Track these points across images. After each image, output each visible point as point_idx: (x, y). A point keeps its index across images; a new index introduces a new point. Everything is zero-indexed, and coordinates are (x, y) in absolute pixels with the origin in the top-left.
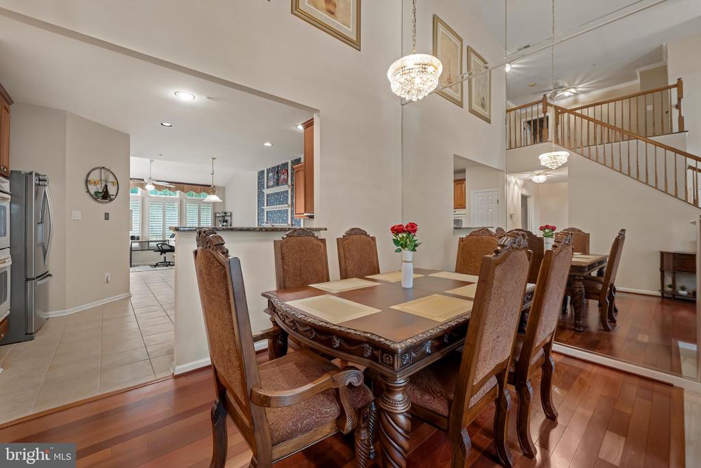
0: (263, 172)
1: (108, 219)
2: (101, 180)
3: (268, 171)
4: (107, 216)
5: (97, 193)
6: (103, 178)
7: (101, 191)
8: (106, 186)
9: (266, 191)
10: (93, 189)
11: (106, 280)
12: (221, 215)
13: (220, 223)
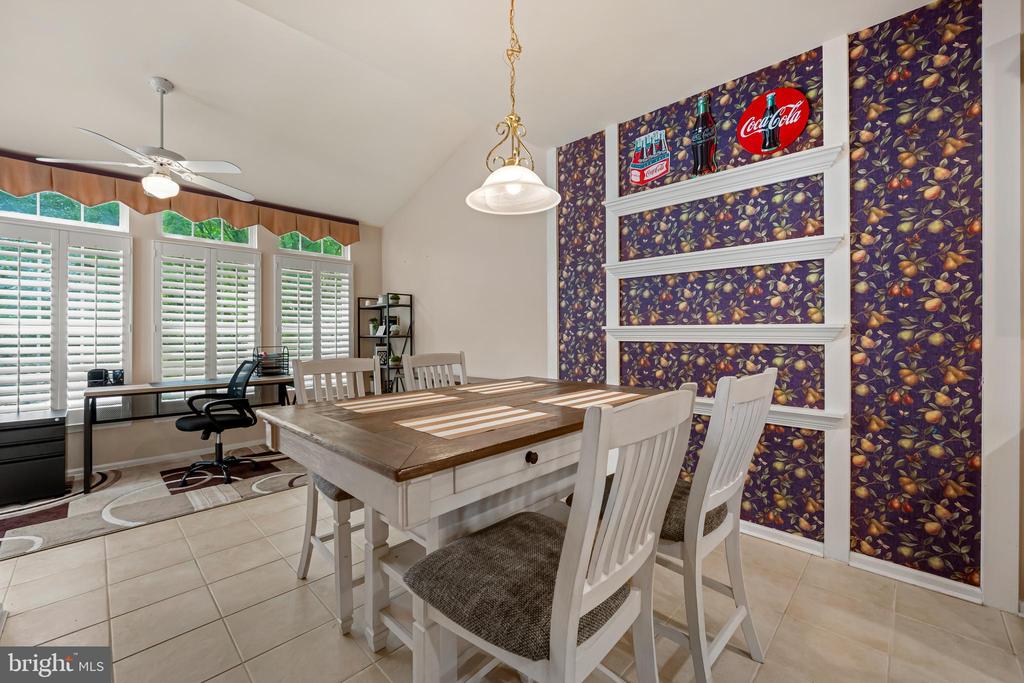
3: (630, 130)
9: (616, 207)
12: (381, 302)
13: (376, 328)
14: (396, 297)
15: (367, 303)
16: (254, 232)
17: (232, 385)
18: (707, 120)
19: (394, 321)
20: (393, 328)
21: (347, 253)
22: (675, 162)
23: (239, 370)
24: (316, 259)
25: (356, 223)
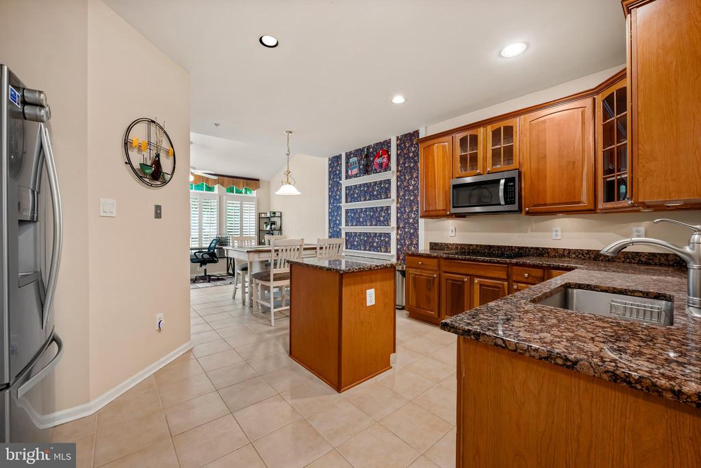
0: (339, 157)
1: (160, 217)
2: (149, 143)
3: (348, 156)
4: (158, 212)
5: (143, 166)
6: (153, 140)
7: (149, 163)
8: (158, 156)
9: (345, 183)
10: (137, 159)
11: (158, 328)
12: (268, 215)
13: (266, 226)
14: (274, 213)
15: (263, 215)
16: (216, 187)
17: (209, 248)
18: (367, 156)
19: (274, 223)
20: (273, 226)
21: (254, 193)
22: (360, 169)
23: (211, 243)
24: (241, 197)
25: (258, 180)
